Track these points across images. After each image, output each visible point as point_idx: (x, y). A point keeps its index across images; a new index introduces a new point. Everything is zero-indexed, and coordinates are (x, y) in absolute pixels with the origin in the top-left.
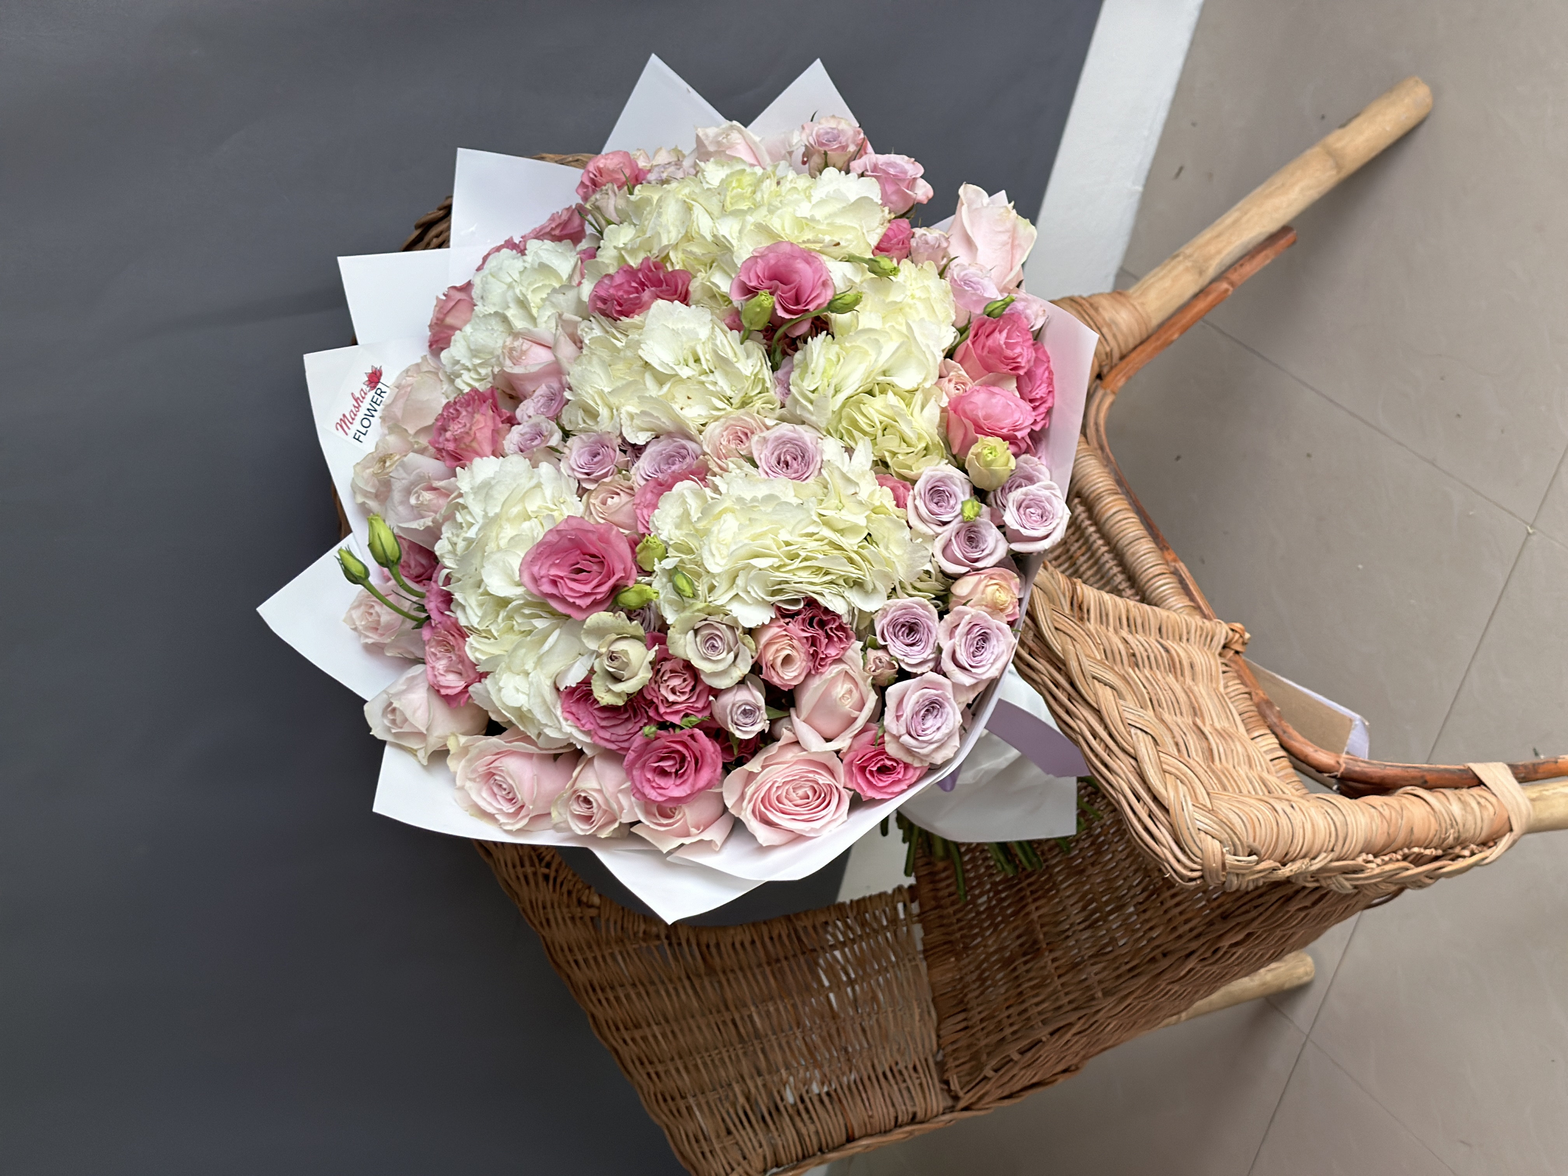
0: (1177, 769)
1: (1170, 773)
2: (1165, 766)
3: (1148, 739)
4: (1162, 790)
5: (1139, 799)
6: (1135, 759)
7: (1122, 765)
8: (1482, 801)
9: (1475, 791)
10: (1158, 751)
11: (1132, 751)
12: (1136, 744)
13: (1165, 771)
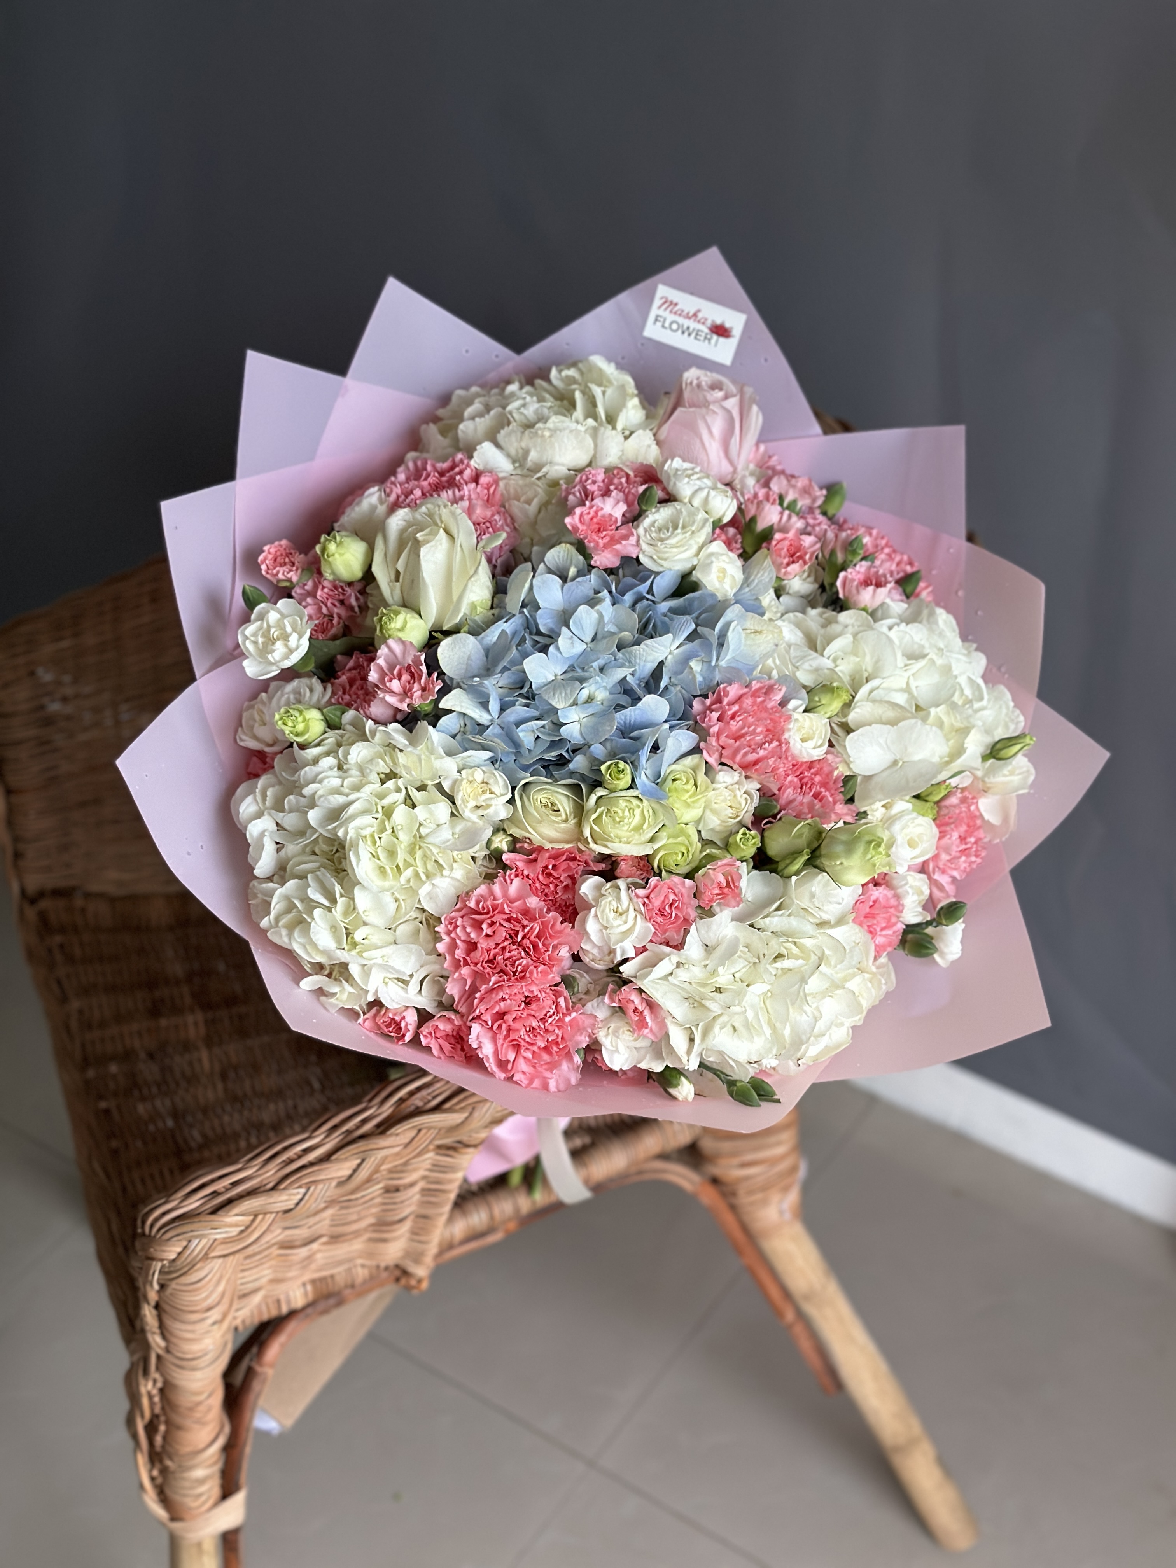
0: (255, 1229)
1: (253, 1221)
2: (260, 1217)
3: (290, 1204)
4: (236, 1210)
5: (235, 1184)
6: (274, 1188)
7: (271, 1173)
8: (203, 1498)
9: (216, 1492)
10: (277, 1212)
11: (282, 1186)
12: (288, 1192)
13: (256, 1216)
